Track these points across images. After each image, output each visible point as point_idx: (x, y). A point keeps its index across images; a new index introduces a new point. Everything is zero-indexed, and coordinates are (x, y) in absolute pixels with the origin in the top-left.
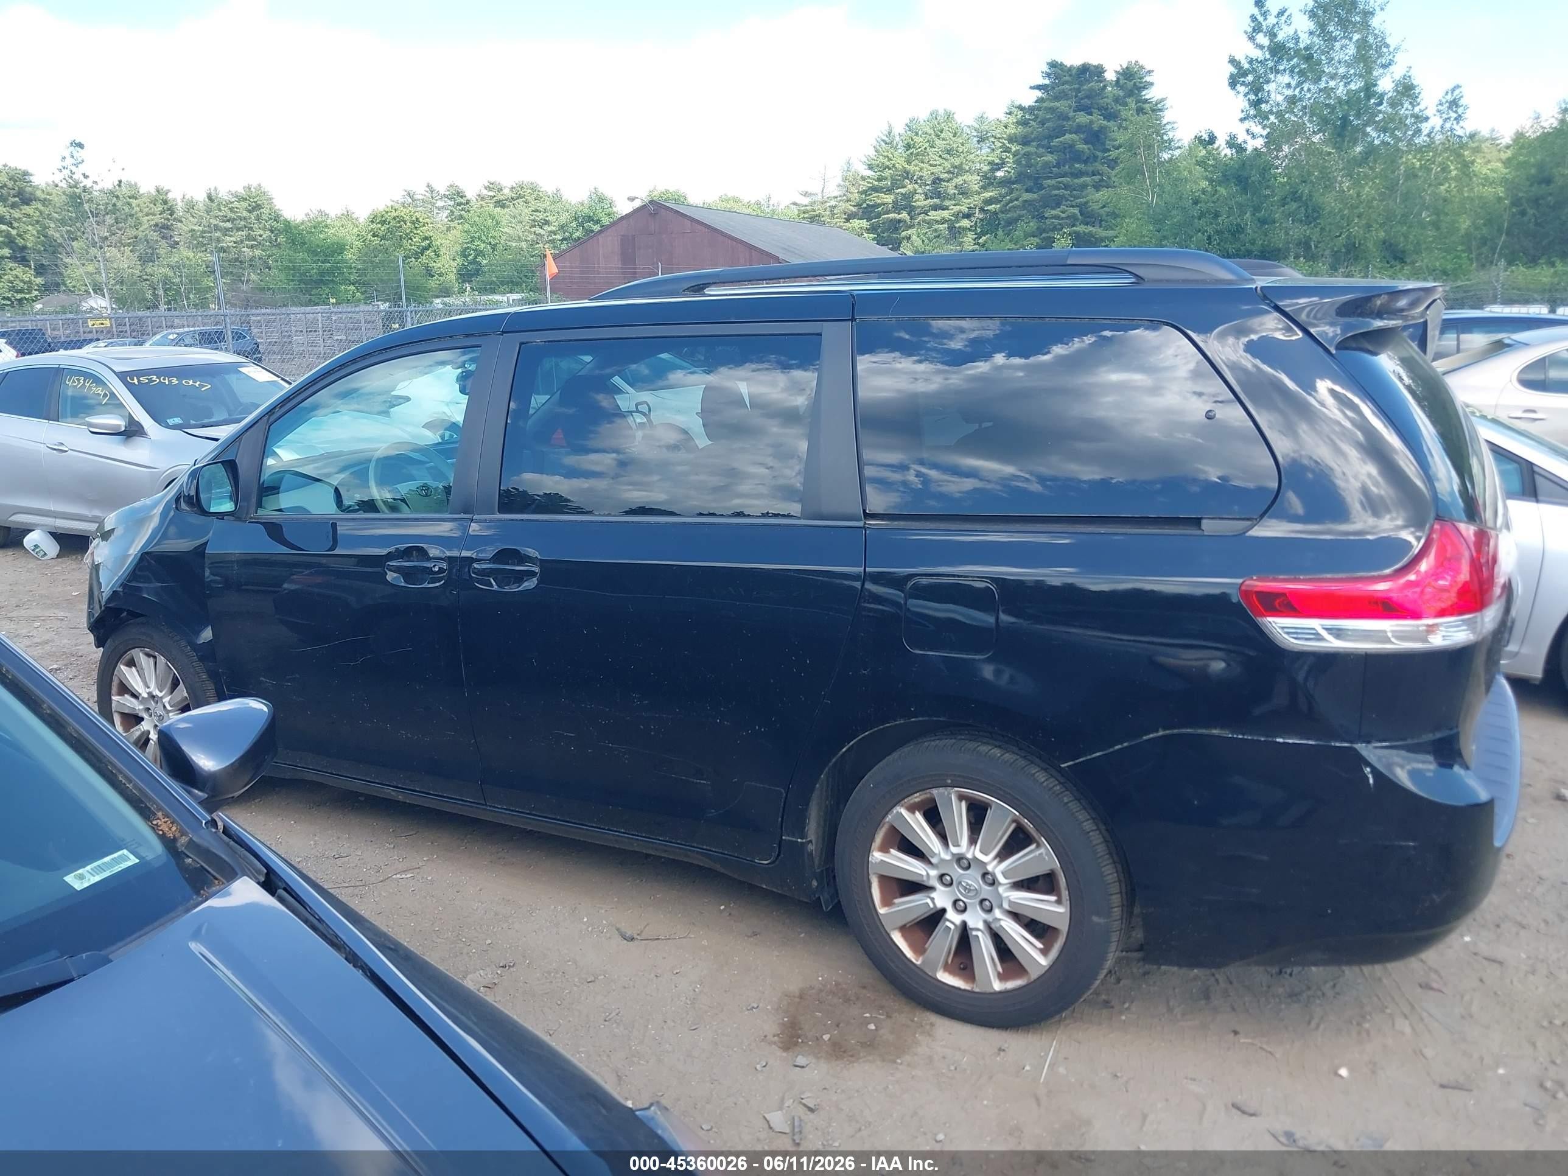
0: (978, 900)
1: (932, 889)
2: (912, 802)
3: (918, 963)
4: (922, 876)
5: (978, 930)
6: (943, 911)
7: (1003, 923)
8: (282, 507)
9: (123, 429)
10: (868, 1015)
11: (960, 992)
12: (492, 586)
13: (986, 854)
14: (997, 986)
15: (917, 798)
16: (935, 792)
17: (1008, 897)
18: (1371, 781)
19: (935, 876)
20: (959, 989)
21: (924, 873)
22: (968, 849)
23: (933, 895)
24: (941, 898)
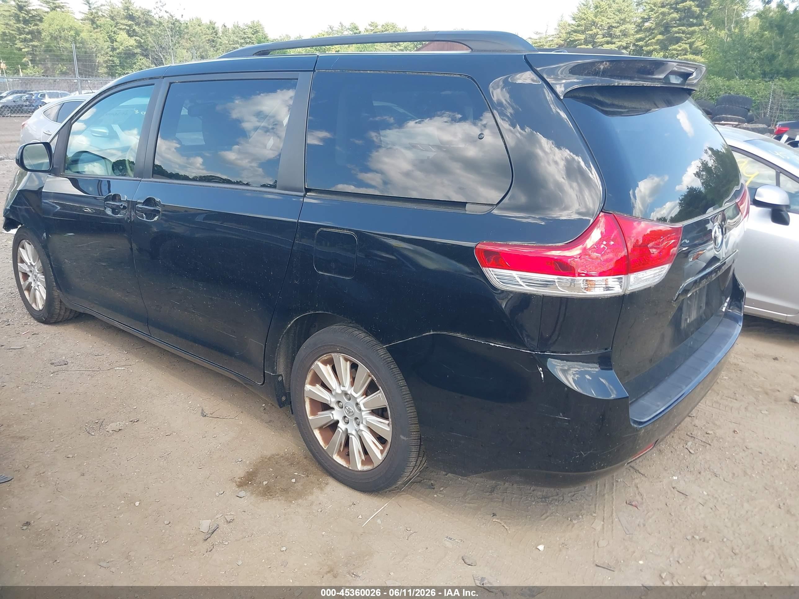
0: (354, 418)
1: (333, 409)
2: (323, 359)
3: (325, 449)
4: (328, 401)
5: (353, 435)
6: (337, 422)
7: (363, 432)
8: (80, 171)
9: (108, 134)
10: (296, 474)
11: (342, 468)
12: (143, 218)
13: (357, 393)
14: (360, 467)
15: (325, 357)
16: (333, 354)
17: (366, 418)
18: (542, 376)
19: (334, 402)
20: (343, 466)
21: (329, 399)
22: (349, 389)
23: (333, 412)
24: (336, 415)
